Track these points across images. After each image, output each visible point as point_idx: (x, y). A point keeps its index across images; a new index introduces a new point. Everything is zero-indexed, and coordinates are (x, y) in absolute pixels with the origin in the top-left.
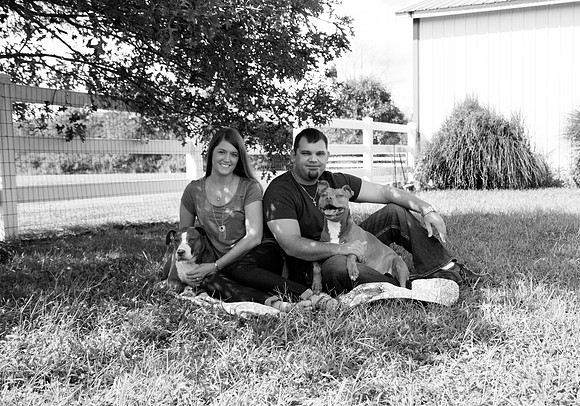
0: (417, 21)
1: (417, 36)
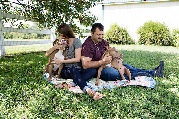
0: (103, 6)
1: (103, 9)
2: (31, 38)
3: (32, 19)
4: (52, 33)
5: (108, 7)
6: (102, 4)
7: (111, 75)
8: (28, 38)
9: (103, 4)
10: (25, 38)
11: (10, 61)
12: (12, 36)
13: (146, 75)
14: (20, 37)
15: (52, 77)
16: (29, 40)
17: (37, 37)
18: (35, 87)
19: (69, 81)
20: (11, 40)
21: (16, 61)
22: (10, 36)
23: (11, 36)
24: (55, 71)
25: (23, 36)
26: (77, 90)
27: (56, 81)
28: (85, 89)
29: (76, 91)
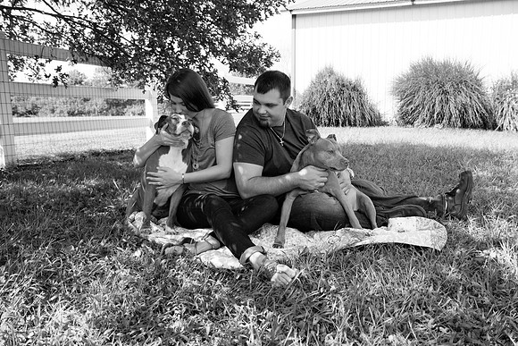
0: (294, 16)
1: (294, 26)
2: (89, 113)
3: (90, 59)
4: (150, 98)
5: (308, 20)
6: (291, 11)
7: (320, 213)
8: (80, 113)
9: (294, 13)
10: (71, 114)
11: (32, 178)
12: (36, 106)
13: (418, 213)
14: (58, 111)
15: (152, 224)
16: (84, 118)
17: (107, 110)
18: (104, 252)
19: (200, 234)
20: (32, 119)
21: (50, 178)
22: (29, 107)
23: (33, 109)
24: (161, 205)
25: (66, 108)
26: (223, 259)
27: (163, 234)
28: (247, 256)
29: (220, 261)
